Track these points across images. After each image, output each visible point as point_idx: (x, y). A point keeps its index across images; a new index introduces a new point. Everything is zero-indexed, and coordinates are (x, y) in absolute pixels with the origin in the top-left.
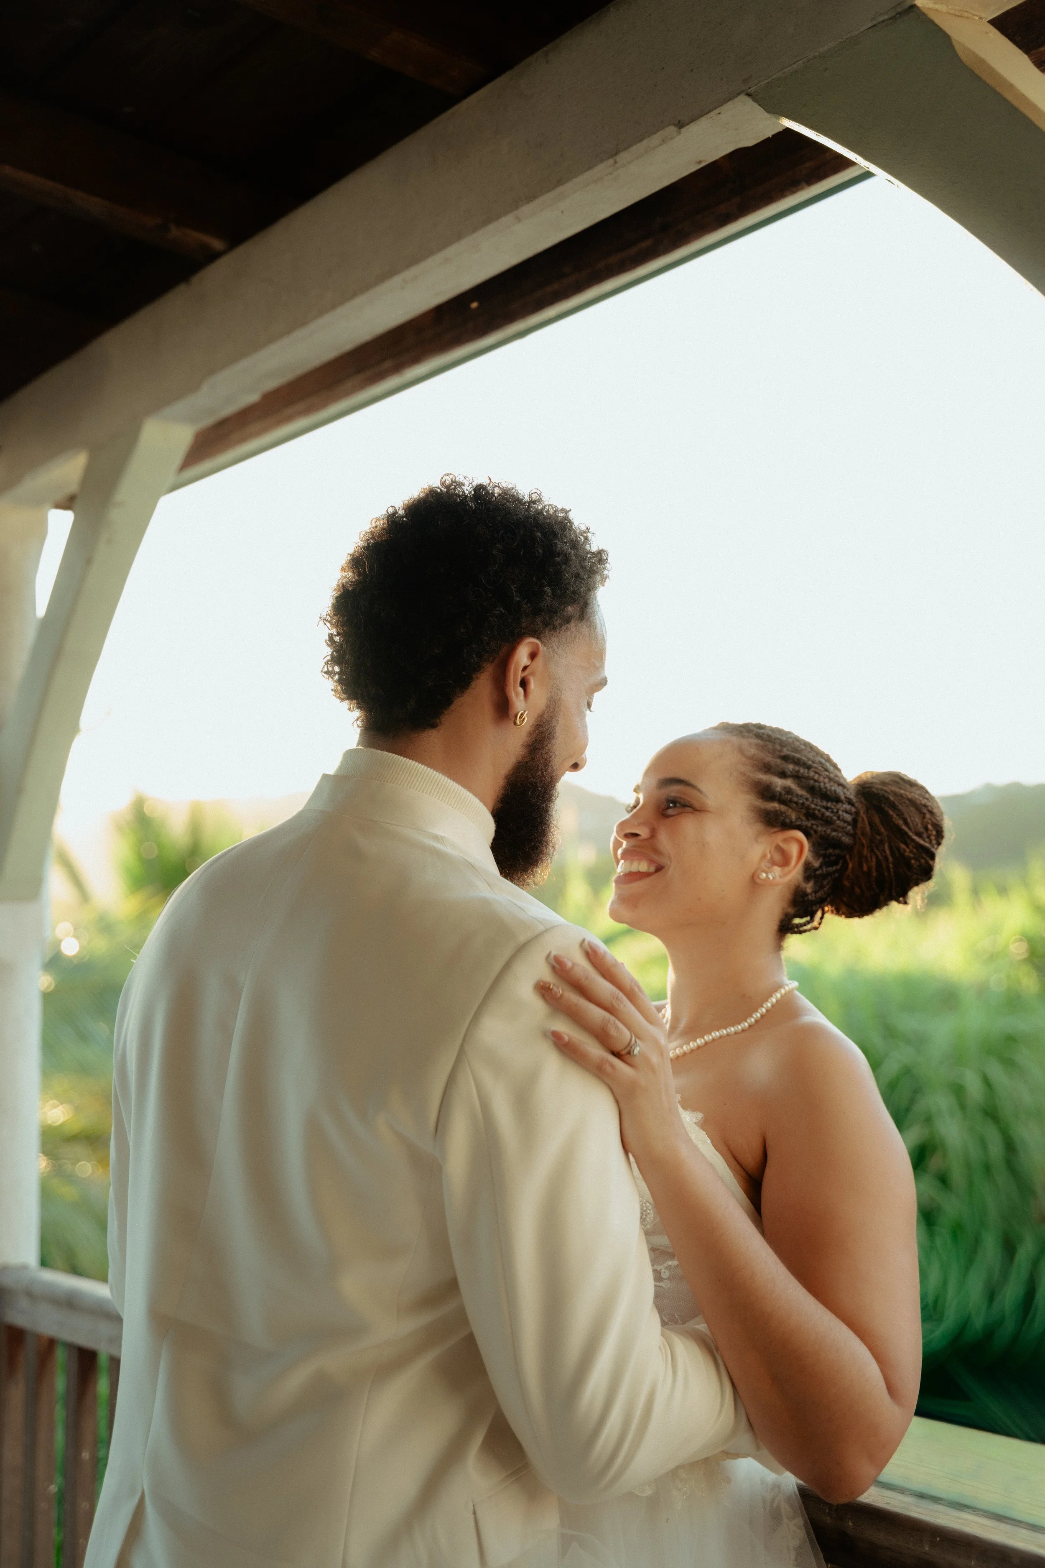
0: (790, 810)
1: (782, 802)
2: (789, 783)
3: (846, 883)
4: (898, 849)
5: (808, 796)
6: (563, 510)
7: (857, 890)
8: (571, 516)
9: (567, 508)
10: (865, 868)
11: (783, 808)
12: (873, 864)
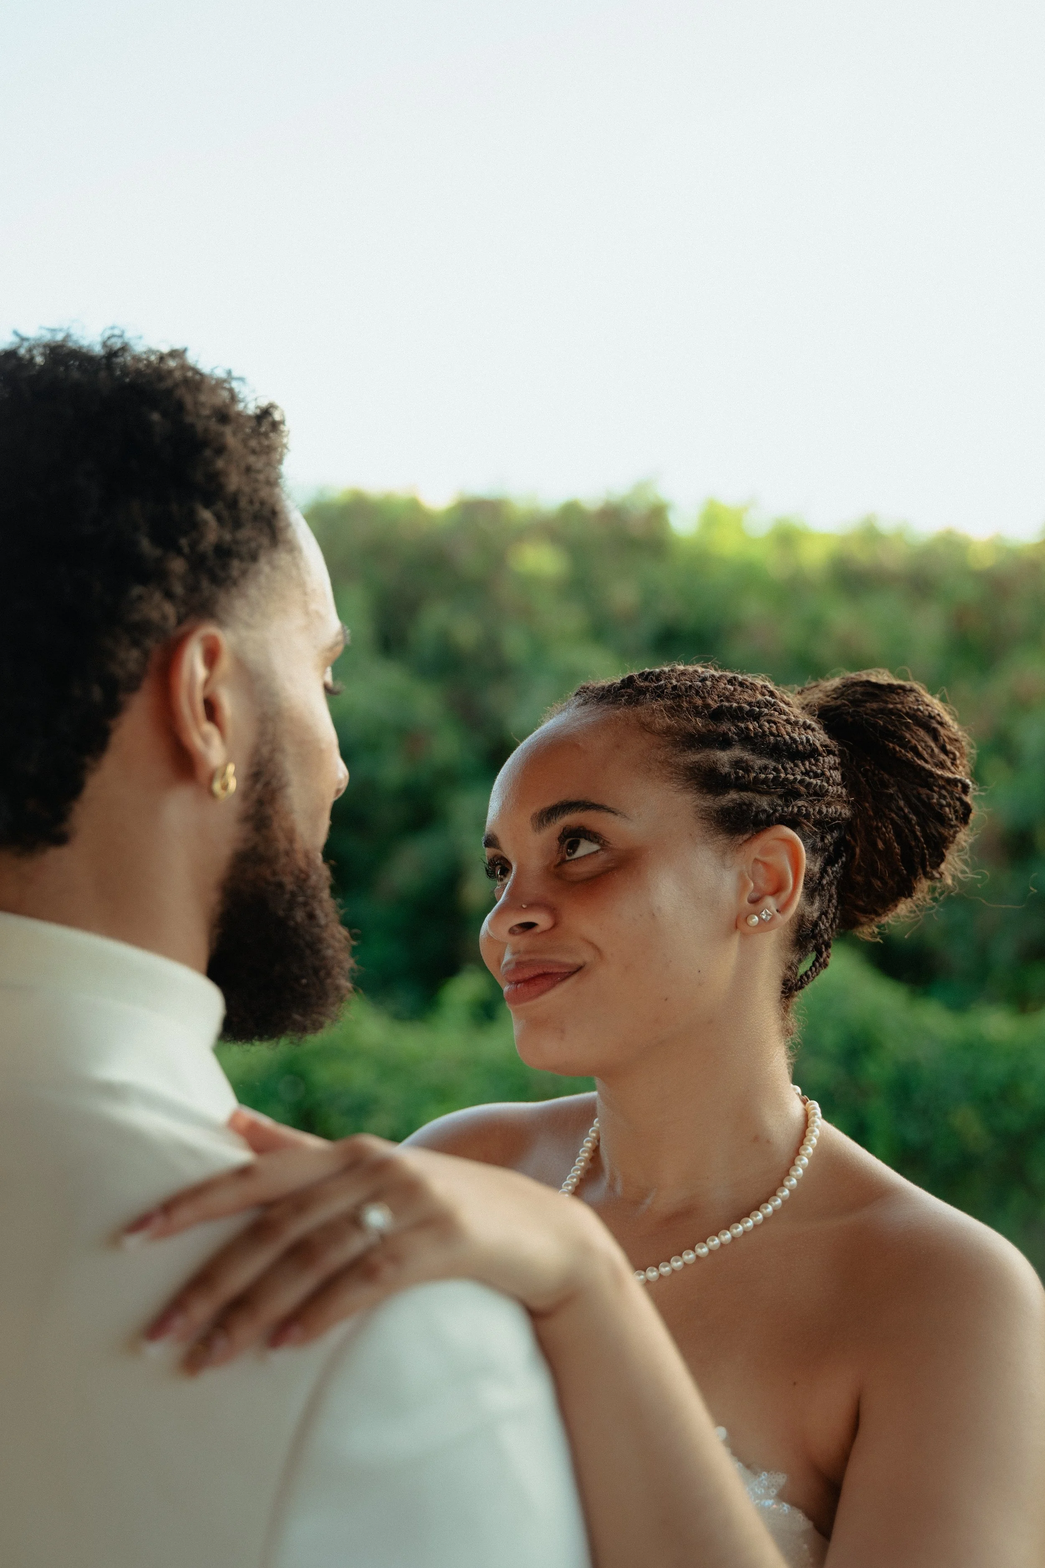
0: (758, 797)
1: (742, 787)
2: (737, 752)
3: (859, 878)
4: (919, 797)
5: (772, 764)
6: (174, 354)
7: (877, 883)
8: (191, 358)
9: (178, 346)
10: (880, 845)
11: (746, 796)
12: (891, 835)
